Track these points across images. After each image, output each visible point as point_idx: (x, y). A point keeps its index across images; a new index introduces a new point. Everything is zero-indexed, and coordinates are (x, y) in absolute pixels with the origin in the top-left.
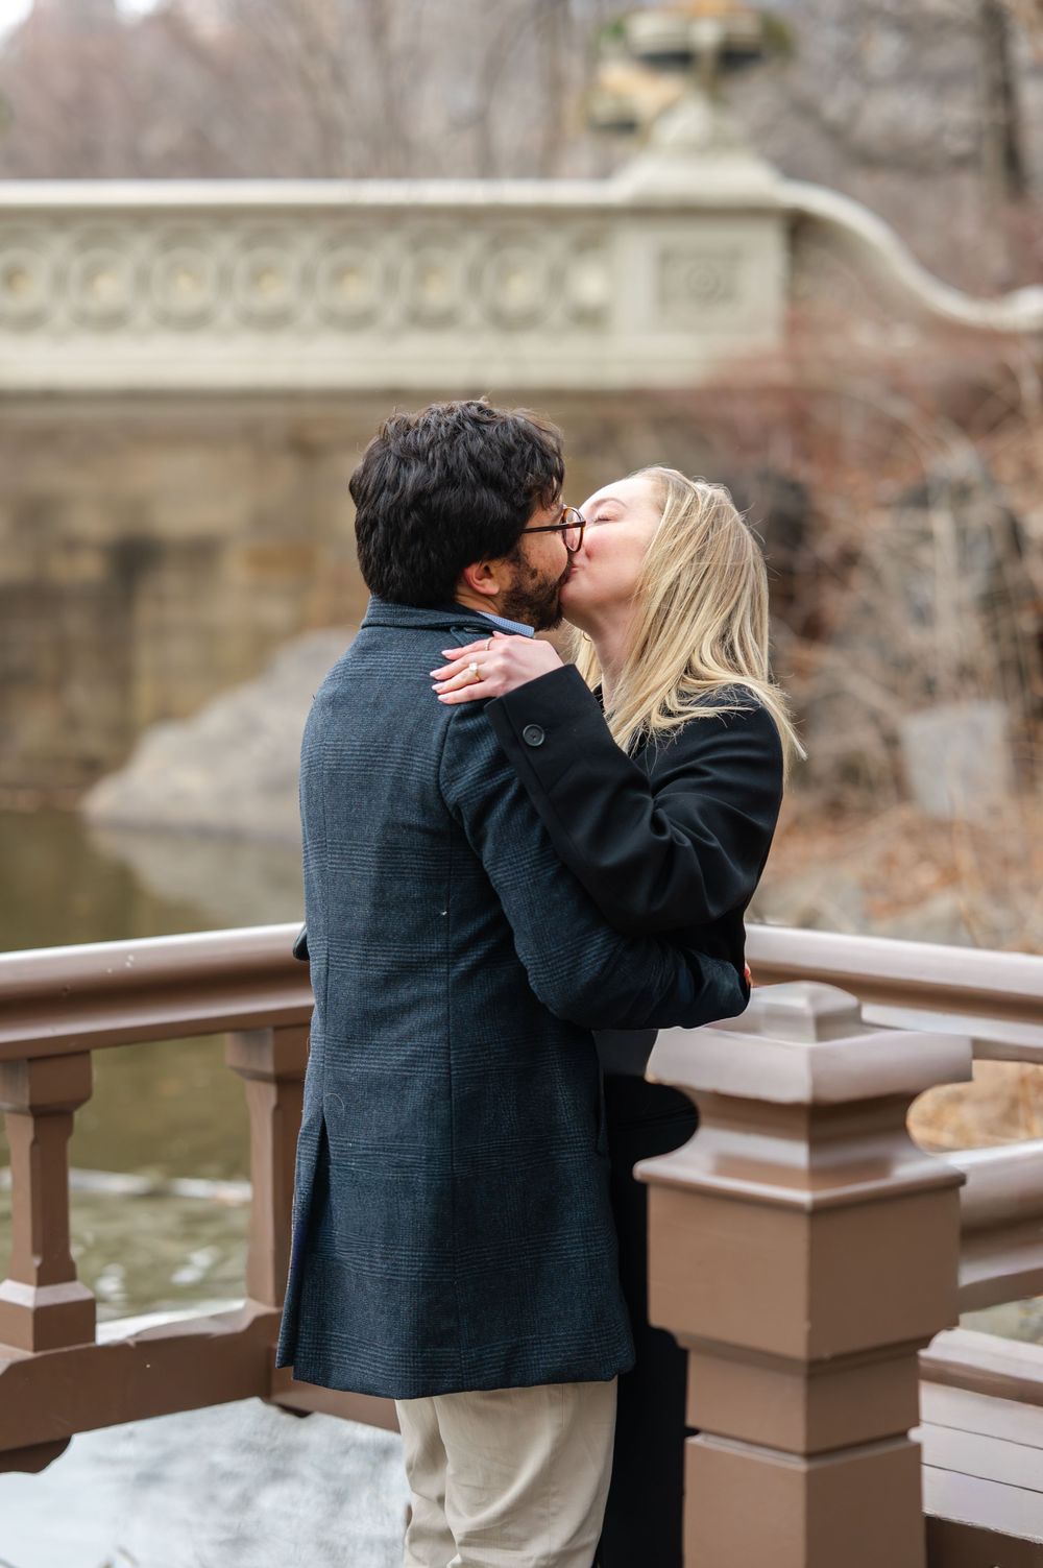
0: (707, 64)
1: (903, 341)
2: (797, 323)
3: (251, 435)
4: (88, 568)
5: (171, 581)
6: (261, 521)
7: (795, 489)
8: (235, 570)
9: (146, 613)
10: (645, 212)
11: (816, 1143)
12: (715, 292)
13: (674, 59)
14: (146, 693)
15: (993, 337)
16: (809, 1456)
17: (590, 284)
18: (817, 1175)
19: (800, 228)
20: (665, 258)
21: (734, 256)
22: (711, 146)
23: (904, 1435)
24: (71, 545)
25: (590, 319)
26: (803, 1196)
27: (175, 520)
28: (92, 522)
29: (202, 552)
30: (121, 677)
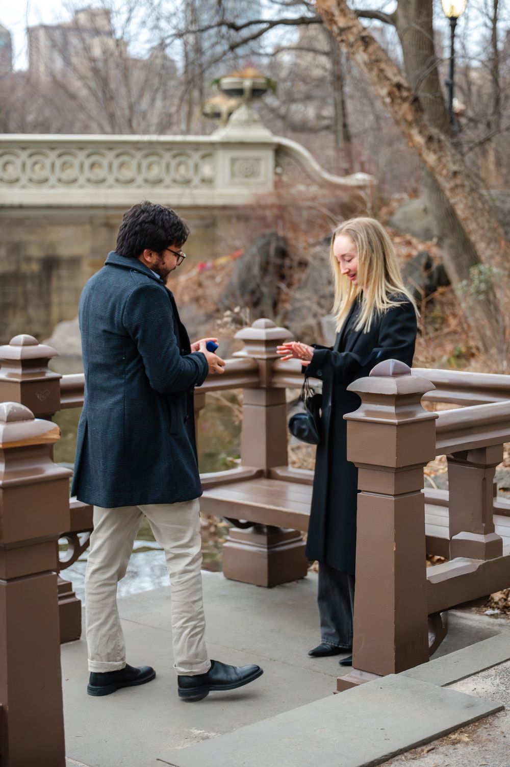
0: (247, 94)
1: (314, 189)
2: (278, 184)
3: (91, 221)
4: (35, 267)
5: (64, 272)
6: (94, 251)
7: (285, 240)
8: (86, 267)
9: (55, 283)
10: (226, 145)
11: (397, 406)
12: (251, 173)
13: (237, 92)
14: (55, 311)
15: (345, 188)
16: (395, 495)
17: (207, 170)
18: (398, 415)
19: (280, 151)
20: (233, 161)
21: (258, 160)
22: (249, 123)
23: (420, 491)
24: (29, 259)
25: (208, 182)
26: (396, 421)
27: (64, 251)
28: (35, 252)
29: (75, 262)
30: (48, 306)
